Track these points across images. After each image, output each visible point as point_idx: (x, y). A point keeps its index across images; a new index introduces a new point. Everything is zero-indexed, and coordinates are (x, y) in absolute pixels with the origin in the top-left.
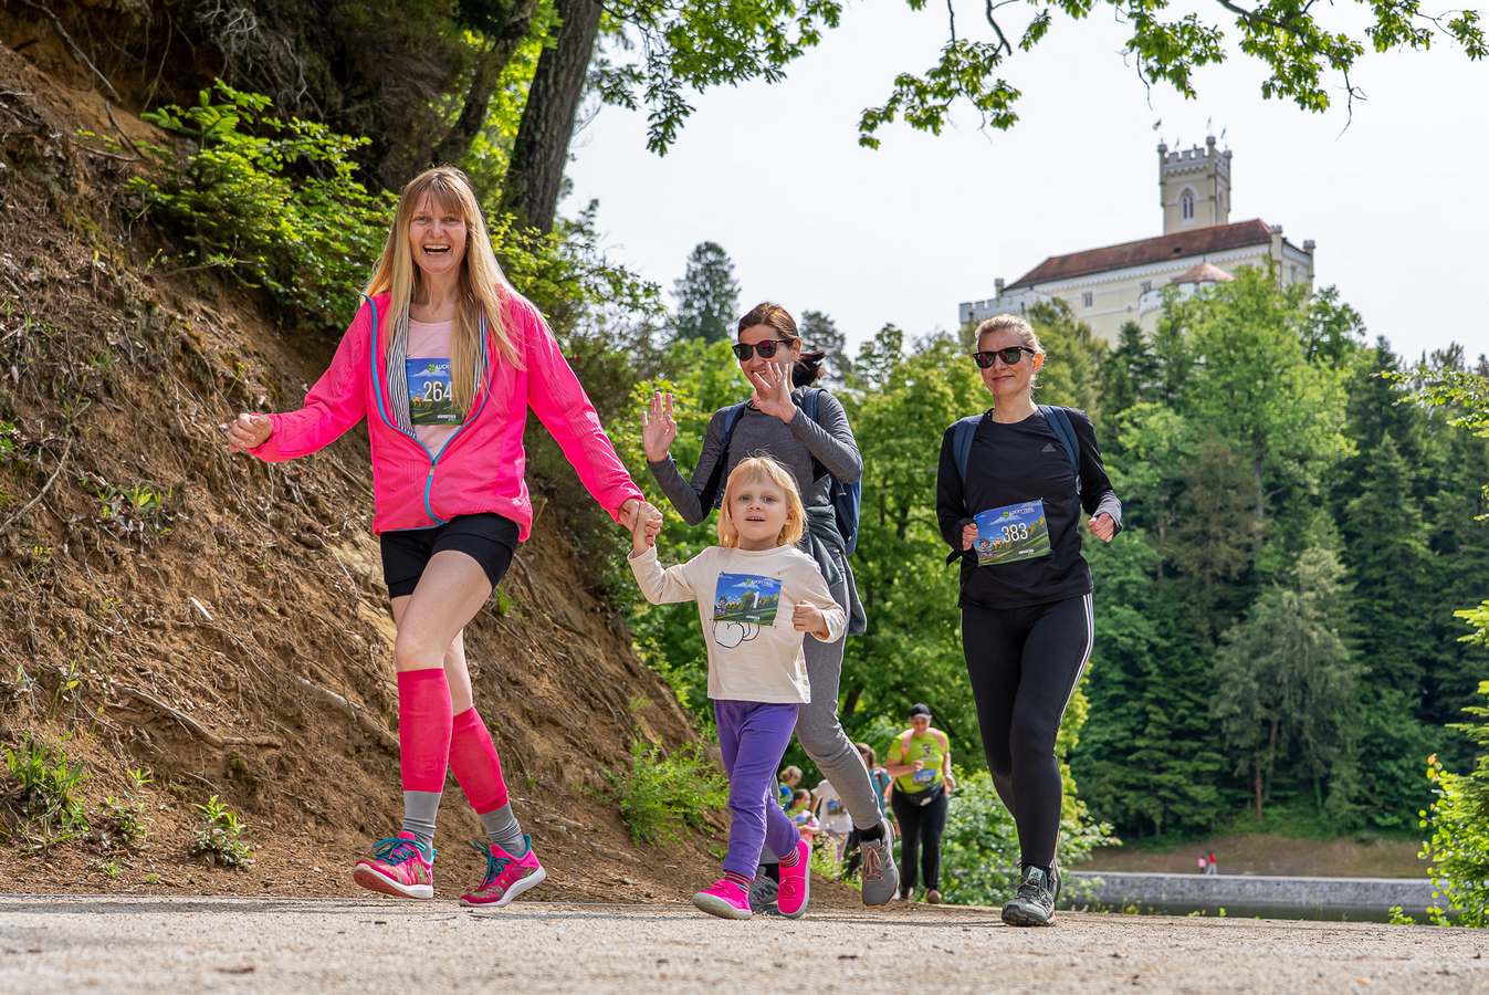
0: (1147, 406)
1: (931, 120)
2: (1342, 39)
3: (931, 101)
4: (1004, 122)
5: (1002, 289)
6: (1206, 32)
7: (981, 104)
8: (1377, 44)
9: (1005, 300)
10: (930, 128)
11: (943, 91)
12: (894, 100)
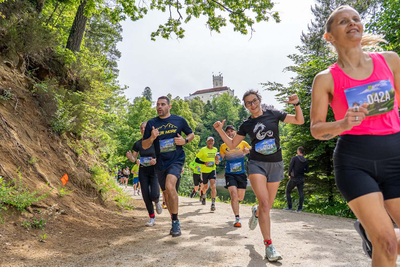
0: (211, 112)
1: (166, 36)
2: (250, 19)
3: (167, 32)
4: (181, 37)
5: (190, 95)
6: (223, 19)
7: (177, 34)
8: (257, 21)
9: (191, 97)
10: (166, 38)
11: (169, 30)
12: (158, 30)
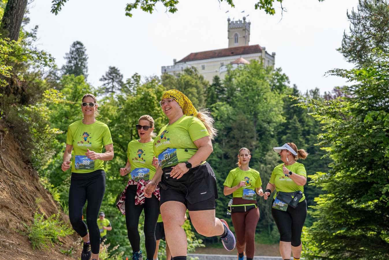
1: (149, 9)
3: (149, 2)
4: (173, 11)
5: (176, 63)
7: (166, 5)
9: (176, 66)
10: (149, 11)
